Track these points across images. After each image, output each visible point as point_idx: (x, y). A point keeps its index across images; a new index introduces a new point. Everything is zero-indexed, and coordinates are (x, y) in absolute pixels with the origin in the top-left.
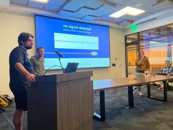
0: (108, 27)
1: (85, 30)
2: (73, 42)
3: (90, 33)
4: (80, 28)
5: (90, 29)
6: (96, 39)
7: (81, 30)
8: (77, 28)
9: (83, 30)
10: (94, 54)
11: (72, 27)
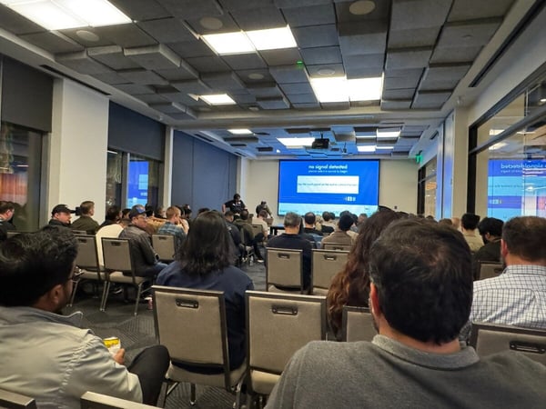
0: (379, 160)
1: (339, 169)
2: (327, 185)
3: (344, 172)
4: (331, 167)
5: (346, 167)
6: (355, 180)
7: (332, 170)
8: (326, 167)
9: (335, 169)
10: (349, 199)
11: (320, 167)
